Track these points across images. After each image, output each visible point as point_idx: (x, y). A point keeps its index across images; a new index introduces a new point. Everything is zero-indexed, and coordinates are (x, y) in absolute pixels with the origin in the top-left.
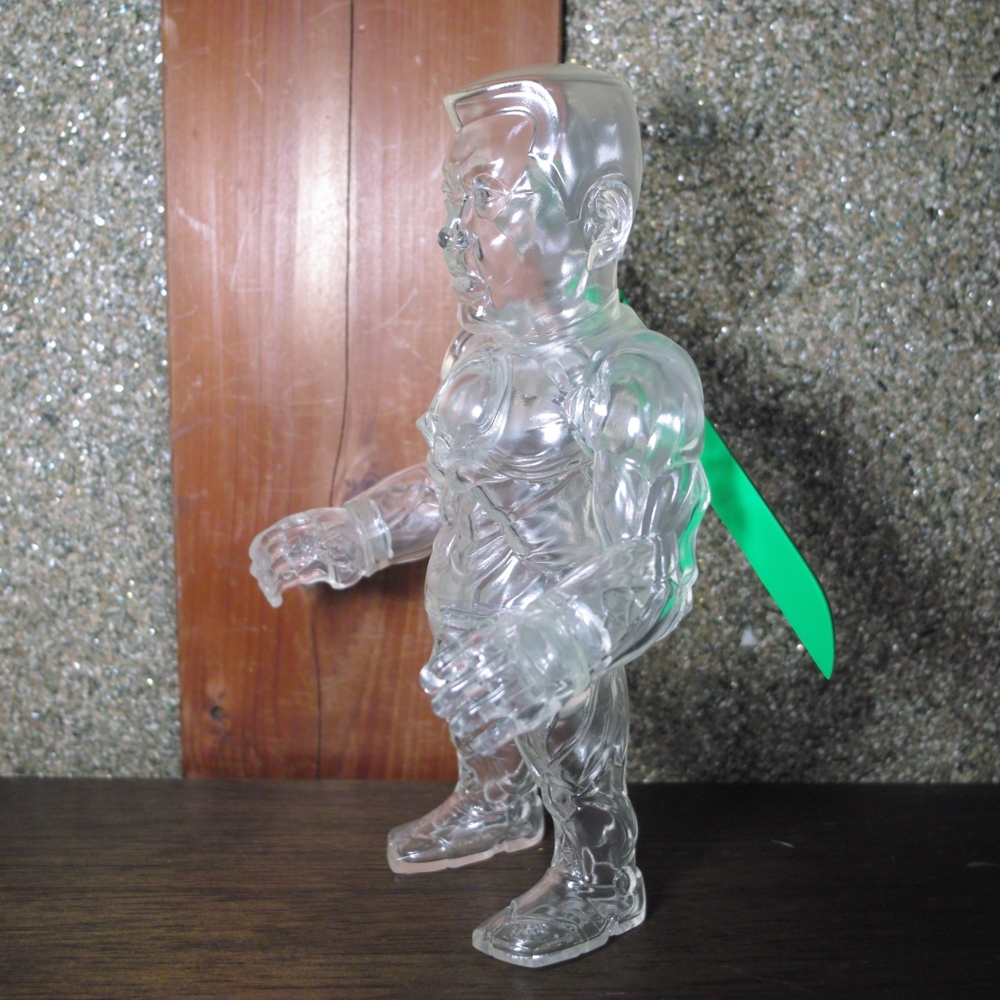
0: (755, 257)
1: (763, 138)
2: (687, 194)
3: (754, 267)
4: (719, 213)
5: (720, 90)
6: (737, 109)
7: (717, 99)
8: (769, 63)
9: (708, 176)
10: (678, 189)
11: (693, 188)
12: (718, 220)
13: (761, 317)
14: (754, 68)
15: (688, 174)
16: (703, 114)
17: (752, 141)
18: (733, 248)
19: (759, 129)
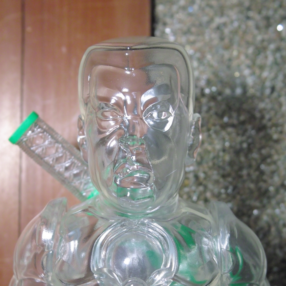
0: (273, 167)
1: (275, 94)
2: (230, 130)
3: (273, 172)
4: (250, 140)
5: (249, 67)
6: (259, 77)
7: (247, 72)
8: (278, 49)
9: (242, 118)
10: (224, 127)
11: (233, 126)
12: (249, 145)
13: (278, 204)
14: (269, 53)
15: (230, 117)
16: (238, 81)
17: (269, 97)
18: (259, 161)
19: (273, 89)
